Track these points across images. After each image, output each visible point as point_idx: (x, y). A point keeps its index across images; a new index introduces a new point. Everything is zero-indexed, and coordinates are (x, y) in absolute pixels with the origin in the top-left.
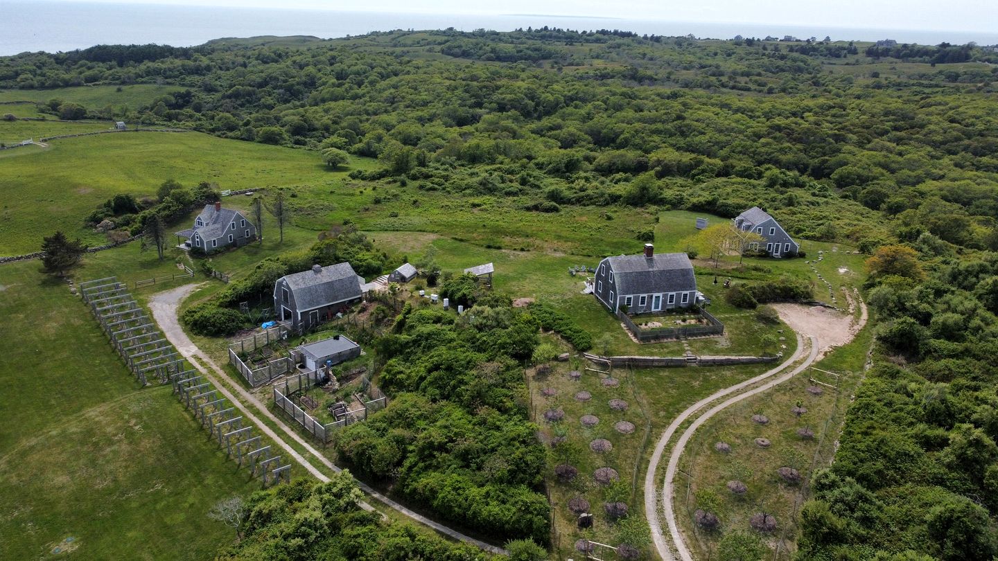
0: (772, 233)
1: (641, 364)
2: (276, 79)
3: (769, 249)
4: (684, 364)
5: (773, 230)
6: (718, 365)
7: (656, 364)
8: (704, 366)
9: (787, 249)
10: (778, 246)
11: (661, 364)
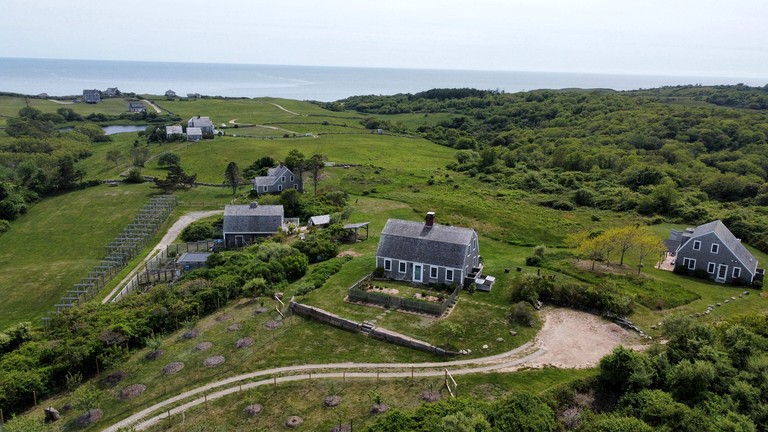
0: (715, 250)
1: (321, 318)
2: (527, 112)
3: (711, 270)
4: (357, 330)
5: (715, 247)
6: (388, 342)
7: (332, 322)
8: (375, 338)
9: (736, 274)
10: (723, 268)
11: (337, 323)
